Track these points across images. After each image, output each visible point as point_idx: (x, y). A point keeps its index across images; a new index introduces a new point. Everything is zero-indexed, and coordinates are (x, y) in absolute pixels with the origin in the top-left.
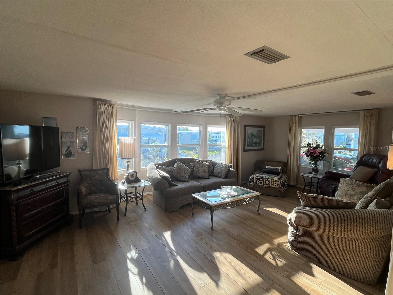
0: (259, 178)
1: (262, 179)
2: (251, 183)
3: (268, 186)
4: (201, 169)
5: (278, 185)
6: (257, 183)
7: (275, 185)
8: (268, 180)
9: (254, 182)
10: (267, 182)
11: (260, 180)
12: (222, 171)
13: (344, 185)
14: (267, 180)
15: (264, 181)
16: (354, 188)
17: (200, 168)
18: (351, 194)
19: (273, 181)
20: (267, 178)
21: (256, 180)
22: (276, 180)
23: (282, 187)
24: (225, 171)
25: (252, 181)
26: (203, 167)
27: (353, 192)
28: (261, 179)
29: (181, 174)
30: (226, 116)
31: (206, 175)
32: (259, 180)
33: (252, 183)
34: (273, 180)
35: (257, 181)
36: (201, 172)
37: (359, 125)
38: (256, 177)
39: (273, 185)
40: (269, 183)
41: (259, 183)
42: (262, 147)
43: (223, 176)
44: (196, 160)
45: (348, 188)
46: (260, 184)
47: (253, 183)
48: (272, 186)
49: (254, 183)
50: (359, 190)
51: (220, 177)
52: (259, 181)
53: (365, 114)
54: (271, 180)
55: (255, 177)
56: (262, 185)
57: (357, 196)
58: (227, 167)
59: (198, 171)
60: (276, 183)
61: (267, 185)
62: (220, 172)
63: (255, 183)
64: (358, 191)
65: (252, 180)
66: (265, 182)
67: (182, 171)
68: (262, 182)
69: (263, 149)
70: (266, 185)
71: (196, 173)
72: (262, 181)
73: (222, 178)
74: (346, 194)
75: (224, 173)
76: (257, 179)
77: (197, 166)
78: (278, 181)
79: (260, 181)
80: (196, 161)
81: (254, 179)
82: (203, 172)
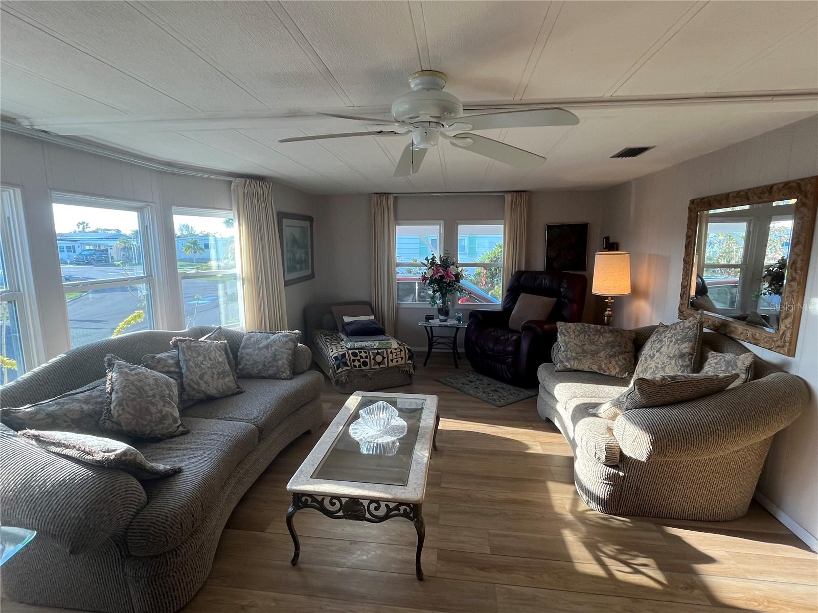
0: (357, 351)
1: (365, 352)
2: (340, 370)
3: (381, 366)
4: (209, 365)
5: (402, 358)
6: (355, 366)
7: (397, 361)
8: (379, 351)
9: (346, 365)
10: (379, 358)
11: (361, 357)
12: (275, 356)
13: (573, 336)
14: (378, 354)
15: (372, 357)
16: (592, 338)
17: (202, 364)
18: (593, 351)
19: (391, 352)
20: (375, 347)
21: (352, 358)
22: (396, 347)
23: (410, 362)
24: (285, 356)
25: (341, 364)
26: (210, 359)
27: (594, 346)
28: (363, 354)
29: (153, 409)
31: (229, 381)
32: (359, 357)
33: (343, 369)
34: (389, 351)
35: (354, 361)
36: (212, 377)
37: (503, 219)
38: (350, 352)
39: (392, 361)
40: (384, 358)
41: (360, 366)
42: (309, 272)
43: (283, 372)
44: (177, 338)
45: (582, 339)
46: (363, 367)
47: (345, 368)
48: (391, 364)
49: (348, 368)
50: (602, 341)
51: (275, 377)
52: (359, 361)
53: (512, 201)
54: (385, 352)
55: (348, 351)
56: (368, 367)
57: (604, 352)
58: (287, 342)
59: (201, 377)
60: (397, 355)
61: (379, 364)
62: (270, 362)
63: (350, 368)
64: (601, 343)
65: (343, 360)
66: (374, 359)
67: (154, 396)
68: (368, 360)
69: (312, 276)
70: (377, 366)
71: (196, 386)
72: (366, 357)
73: (285, 379)
74: (584, 351)
76: (355, 354)
77: (190, 360)
78: (401, 350)
79: (362, 360)
80: (176, 341)
81: (347, 357)
82: (216, 376)
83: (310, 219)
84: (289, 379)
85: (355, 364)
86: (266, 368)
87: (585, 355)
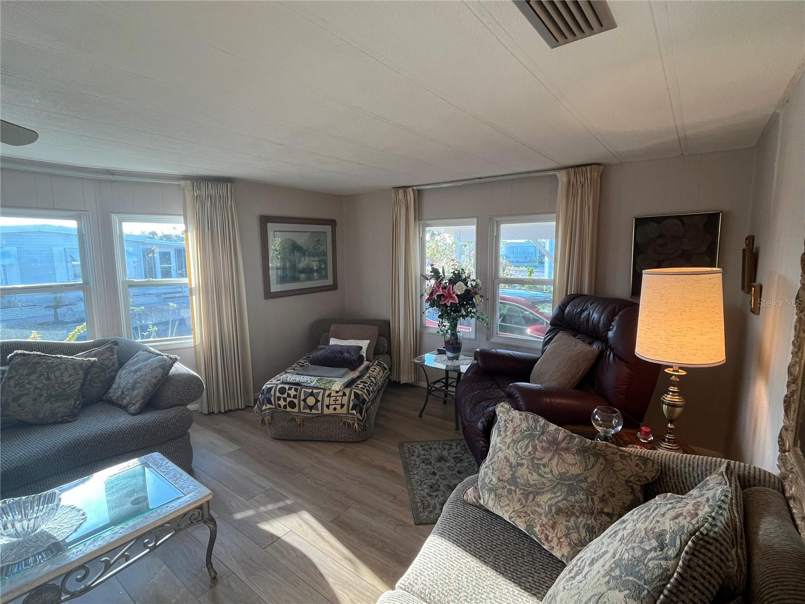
0: (287, 387)
1: (296, 390)
2: (264, 408)
3: (314, 411)
4: (39, 386)
5: (342, 406)
6: (279, 406)
7: (335, 409)
8: (315, 391)
9: (270, 403)
10: (311, 401)
11: (289, 395)
12: (136, 383)
13: (508, 440)
14: (312, 394)
15: (302, 397)
16: (538, 455)
17: (29, 383)
18: (531, 486)
19: (329, 396)
20: (312, 384)
21: (278, 394)
22: (337, 389)
23: (354, 412)
24: (145, 384)
25: (265, 401)
26: (48, 378)
27: (536, 476)
28: (292, 392)
30: (182, 183)
31: (64, 406)
32: (285, 395)
33: (266, 406)
34: (327, 393)
35: (279, 399)
36: (35, 399)
37: (555, 213)
38: (280, 386)
39: (328, 407)
40: (317, 401)
41: (285, 407)
42: (329, 282)
43: (134, 404)
44: (19, 352)
45: (520, 451)
46: (289, 409)
47: (269, 406)
48: (326, 411)
49: (271, 406)
50: (556, 467)
52: (285, 400)
53: (569, 182)
54: (322, 393)
55: (277, 385)
56: (296, 410)
58: (156, 368)
60: (336, 400)
61: (311, 408)
62: (128, 390)
63: (274, 407)
65: (267, 396)
66: (304, 400)
68: (296, 401)
69: (334, 287)
70: (308, 411)
72: (295, 397)
73: (130, 414)
74: (513, 480)
75: (141, 390)
76: (282, 391)
77: (13, 377)
78: (344, 394)
79: (288, 399)
80: (17, 354)
81: (272, 392)
82: (43, 399)
83: (332, 223)
84: (133, 415)
85: (279, 402)
86: (123, 396)
87: (513, 488)
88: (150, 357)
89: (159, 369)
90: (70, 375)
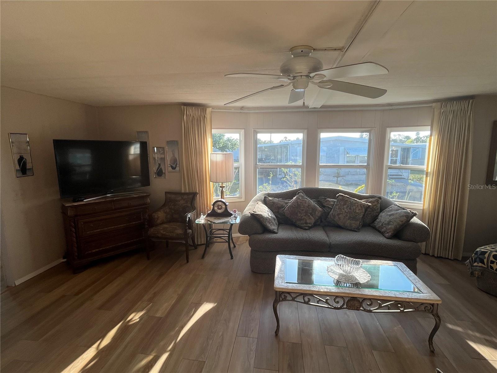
2: (476, 264)
4: (347, 211)
6: (492, 268)
9: (483, 263)
12: (390, 221)
17: (344, 209)
21: (491, 258)
24: (395, 224)
25: (478, 260)
26: (350, 209)
29: (299, 215)
30: (434, 105)
31: (355, 224)
33: (478, 263)
35: (492, 262)
36: (345, 217)
38: (495, 253)
41: (496, 270)
43: (388, 233)
44: (341, 194)
47: (480, 264)
49: (483, 265)
51: (382, 233)
55: (491, 252)
59: (338, 215)
62: (386, 224)
63: (486, 267)
65: (481, 256)
67: (303, 210)
71: (332, 217)
73: (385, 237)
75: (393, 226)
77: (338, 205)
80: (340, 195)
81: (486, 255)
82: (347, 217)
84: (387, 238)
85: (492, 265)
86: (382, 227)
88: (399, 210)
89: (404, 217)
90: (359, 210)
